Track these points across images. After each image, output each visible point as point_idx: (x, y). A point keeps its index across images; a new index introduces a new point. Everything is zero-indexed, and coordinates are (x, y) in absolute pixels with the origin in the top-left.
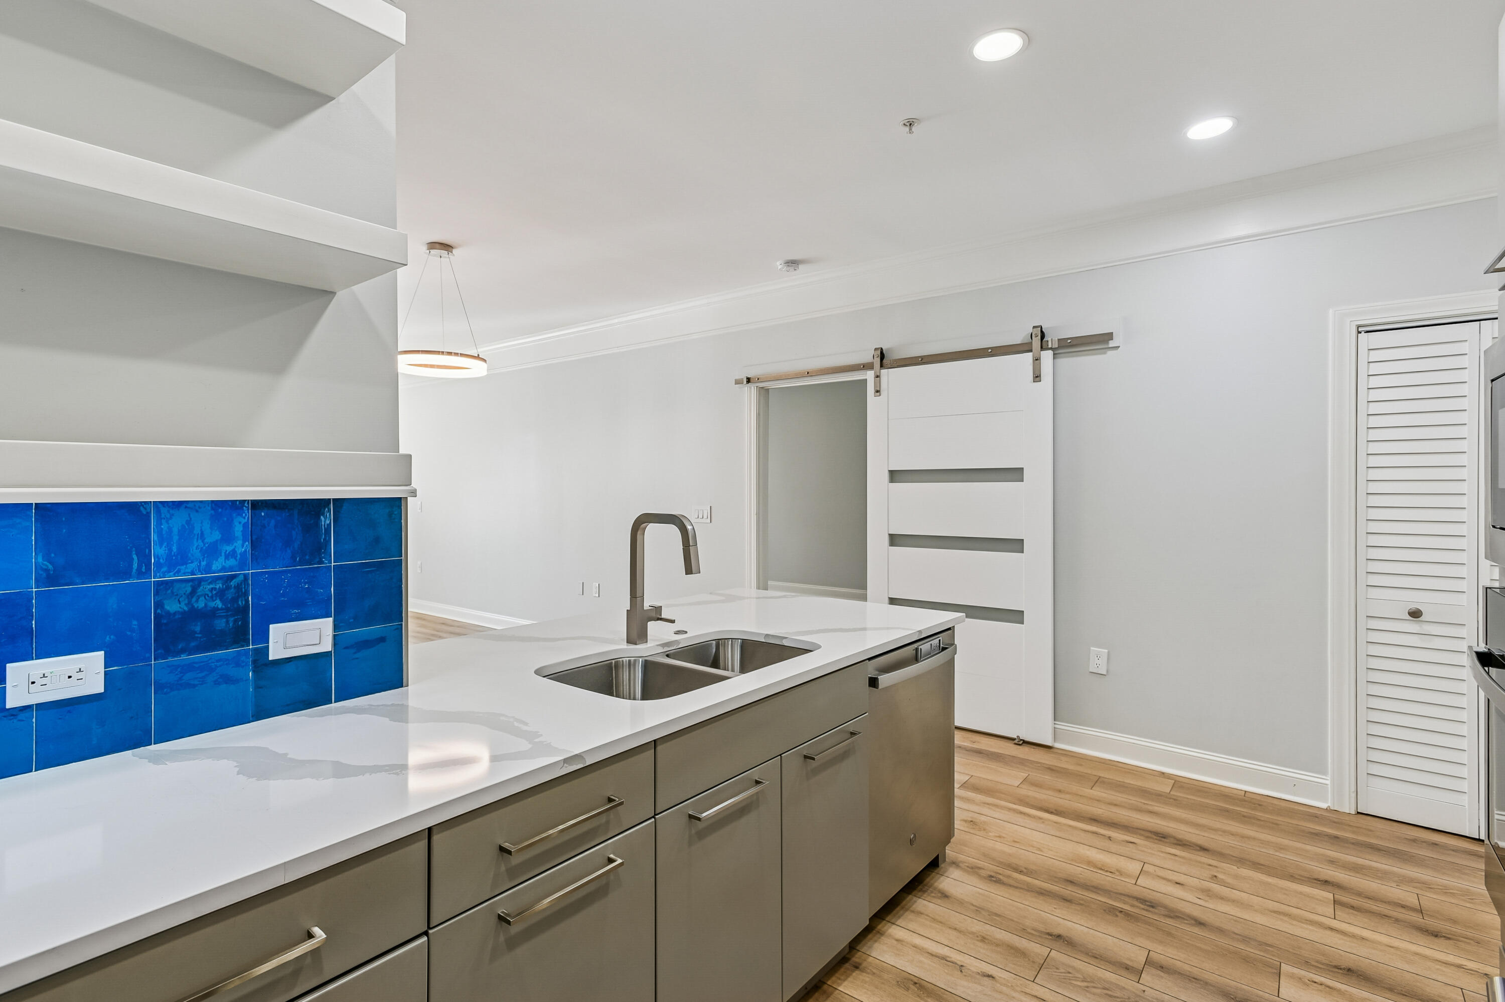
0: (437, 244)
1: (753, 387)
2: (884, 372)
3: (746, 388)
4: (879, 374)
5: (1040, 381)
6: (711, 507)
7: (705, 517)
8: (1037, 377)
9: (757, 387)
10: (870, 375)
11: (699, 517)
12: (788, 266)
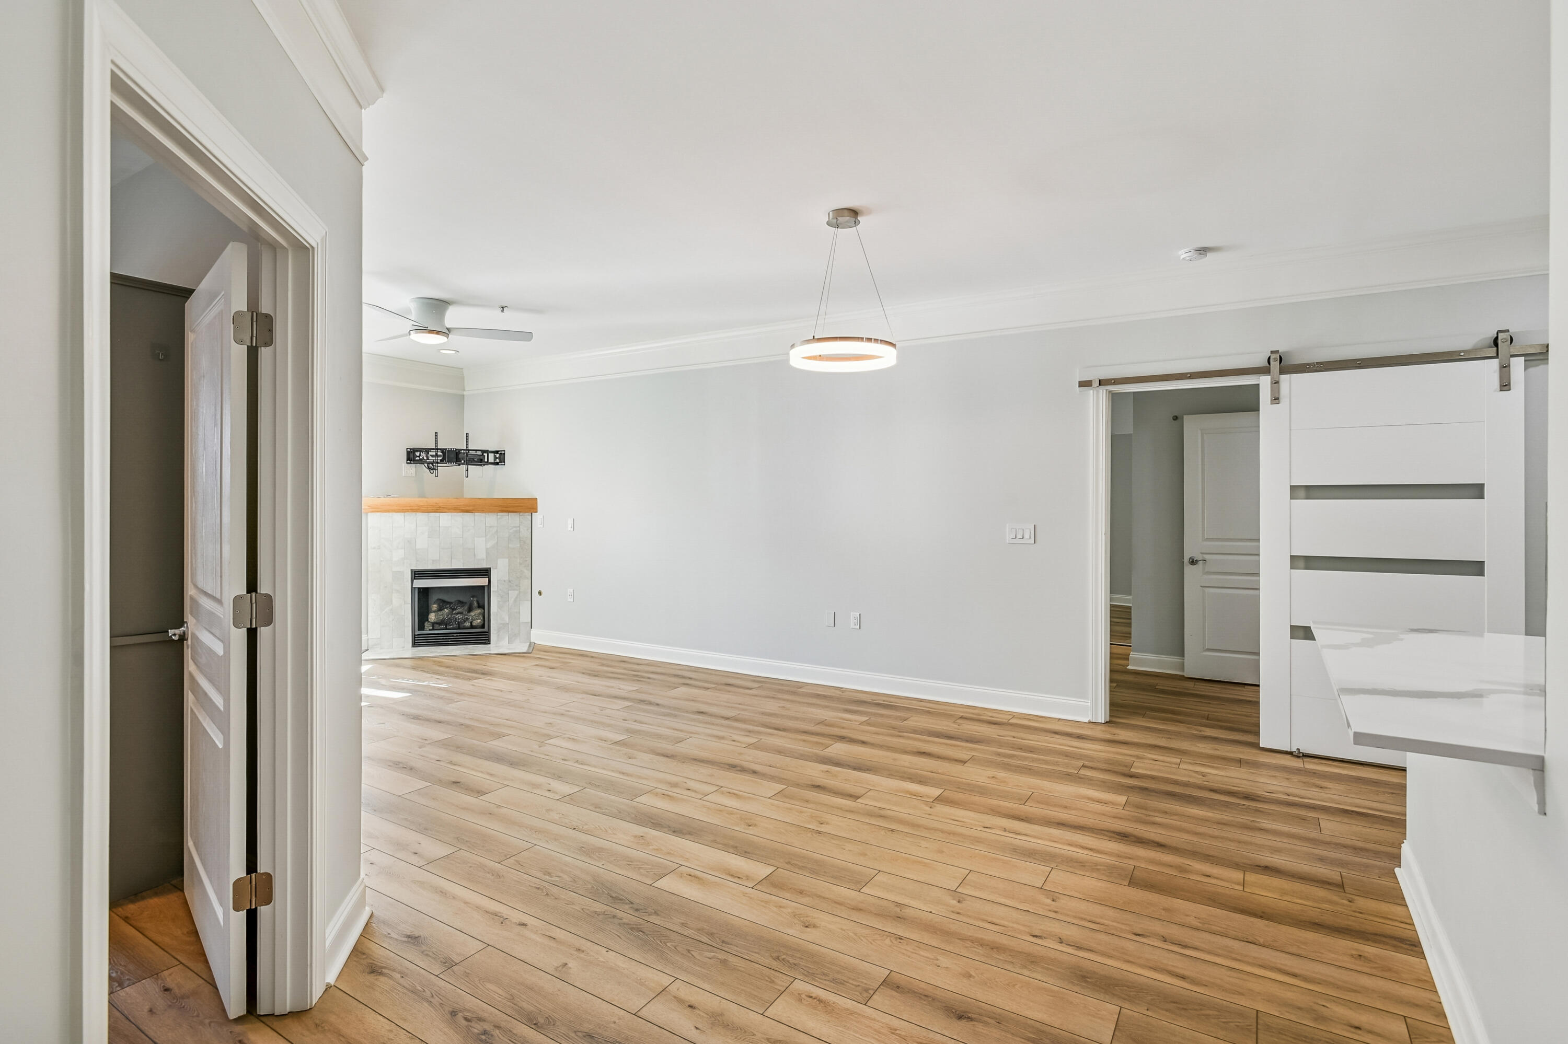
0: (846, 210)
1: (1101, 391)
2: (1284, 378)
3: (1090, 392)
4: (1277, 380)
5: (1510, 390)
6: (1035, 526)
7: (1027, 536)
8: (1505, 385)
9: (1106, 390)
10: (1264, 382)
11: (1018, 537)
12: (1200, 254)
